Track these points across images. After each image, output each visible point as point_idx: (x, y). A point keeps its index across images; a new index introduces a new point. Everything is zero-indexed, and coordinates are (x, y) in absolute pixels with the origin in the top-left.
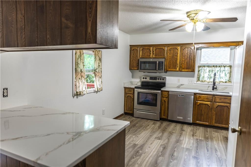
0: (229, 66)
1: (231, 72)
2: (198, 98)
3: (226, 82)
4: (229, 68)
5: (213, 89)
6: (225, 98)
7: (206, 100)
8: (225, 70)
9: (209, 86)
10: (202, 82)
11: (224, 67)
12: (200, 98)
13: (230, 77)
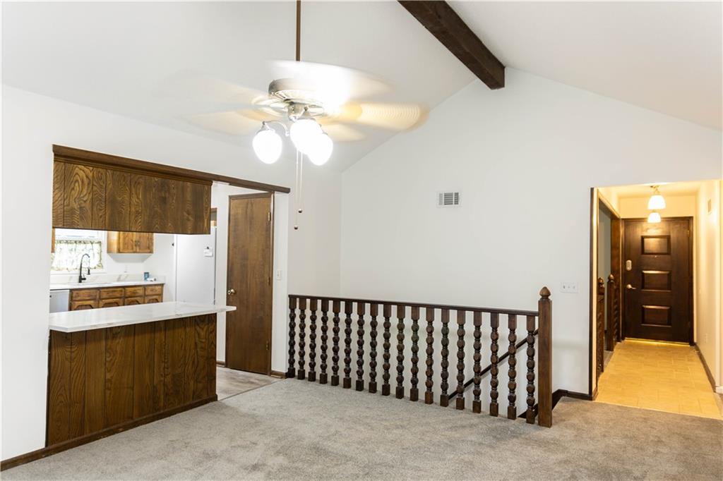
0: (98, 243)
1: (101, 252)
2: (76, 297)
3: (95, 268)
4: (98, 245)
5: (80, 282)
6: (113, 291)
7: (88, 298)
8: (93, 249)
9: (71, 277)
10: (59, 270)
11: (92, 243)
12: (79, 296)
13: (101, 259)
